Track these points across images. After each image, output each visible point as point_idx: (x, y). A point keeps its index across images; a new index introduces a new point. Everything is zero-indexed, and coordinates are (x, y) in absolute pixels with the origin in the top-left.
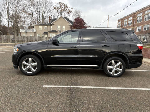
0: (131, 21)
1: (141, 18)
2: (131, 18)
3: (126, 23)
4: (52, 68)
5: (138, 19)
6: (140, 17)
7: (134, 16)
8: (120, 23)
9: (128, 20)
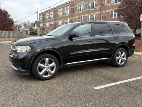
0: (53, 15)
1: (62, 13)
2: (52, 13)
3: (48, 17)
4: (70, 66)
5: (59, 14)
6: (60, 12)
7: (55, 10)
8: (41, 16)
9: (49, 14)
